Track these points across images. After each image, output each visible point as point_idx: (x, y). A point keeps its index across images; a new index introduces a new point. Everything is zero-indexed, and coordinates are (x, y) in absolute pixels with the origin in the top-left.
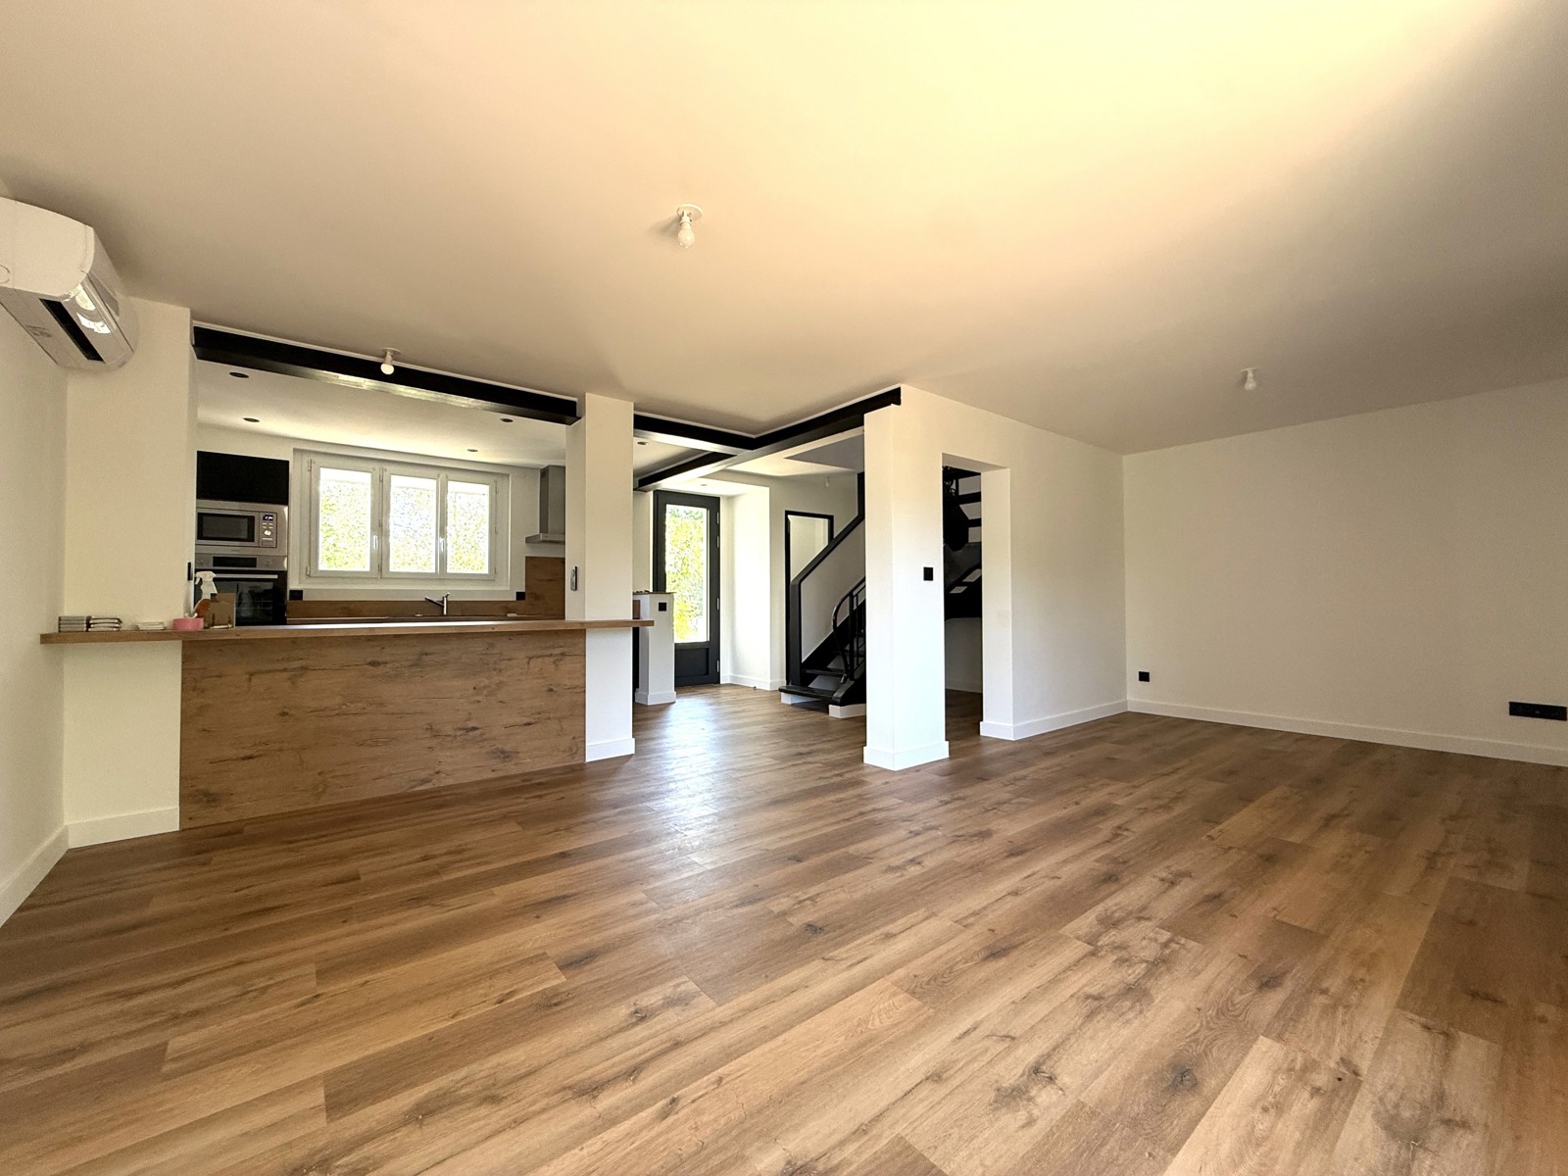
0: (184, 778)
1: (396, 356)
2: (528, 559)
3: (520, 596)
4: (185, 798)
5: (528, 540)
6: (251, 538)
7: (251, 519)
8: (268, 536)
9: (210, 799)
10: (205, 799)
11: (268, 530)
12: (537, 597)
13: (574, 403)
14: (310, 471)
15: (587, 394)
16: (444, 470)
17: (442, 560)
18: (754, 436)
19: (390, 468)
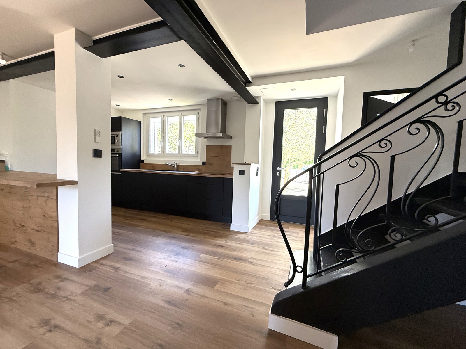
2: (207, 147)
3: (204, 163)
6: (114, 143)
7: (114, 137)
8: (117, 142)
12: (210, 164)
16: (181, 111)
19: (166, 114)
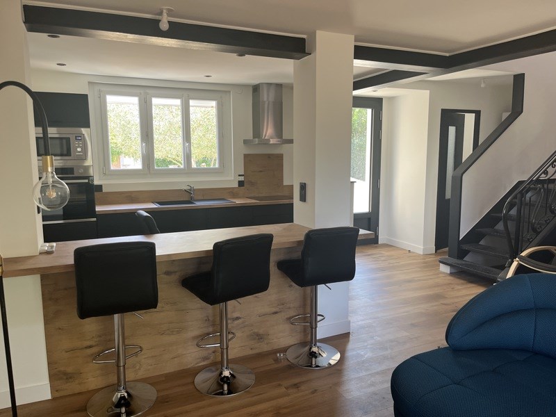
0: (51, 364)
1: (170, 13)
2: (246, 156)
3: (241, 184)
4: (52, 377)
5: (245, 142)
6: (68, 153)
7: (68, 140)
8: (79, 152)
9: (68, 377)
10: (65, 377)
11: (79, 147)
12: (252, 184)
13: (304, 39)
14: (100, 97)
15: (317, 31)
16: (187, 92)
17: (188, 157)
18: (447, 55)
19: (151, 92)
